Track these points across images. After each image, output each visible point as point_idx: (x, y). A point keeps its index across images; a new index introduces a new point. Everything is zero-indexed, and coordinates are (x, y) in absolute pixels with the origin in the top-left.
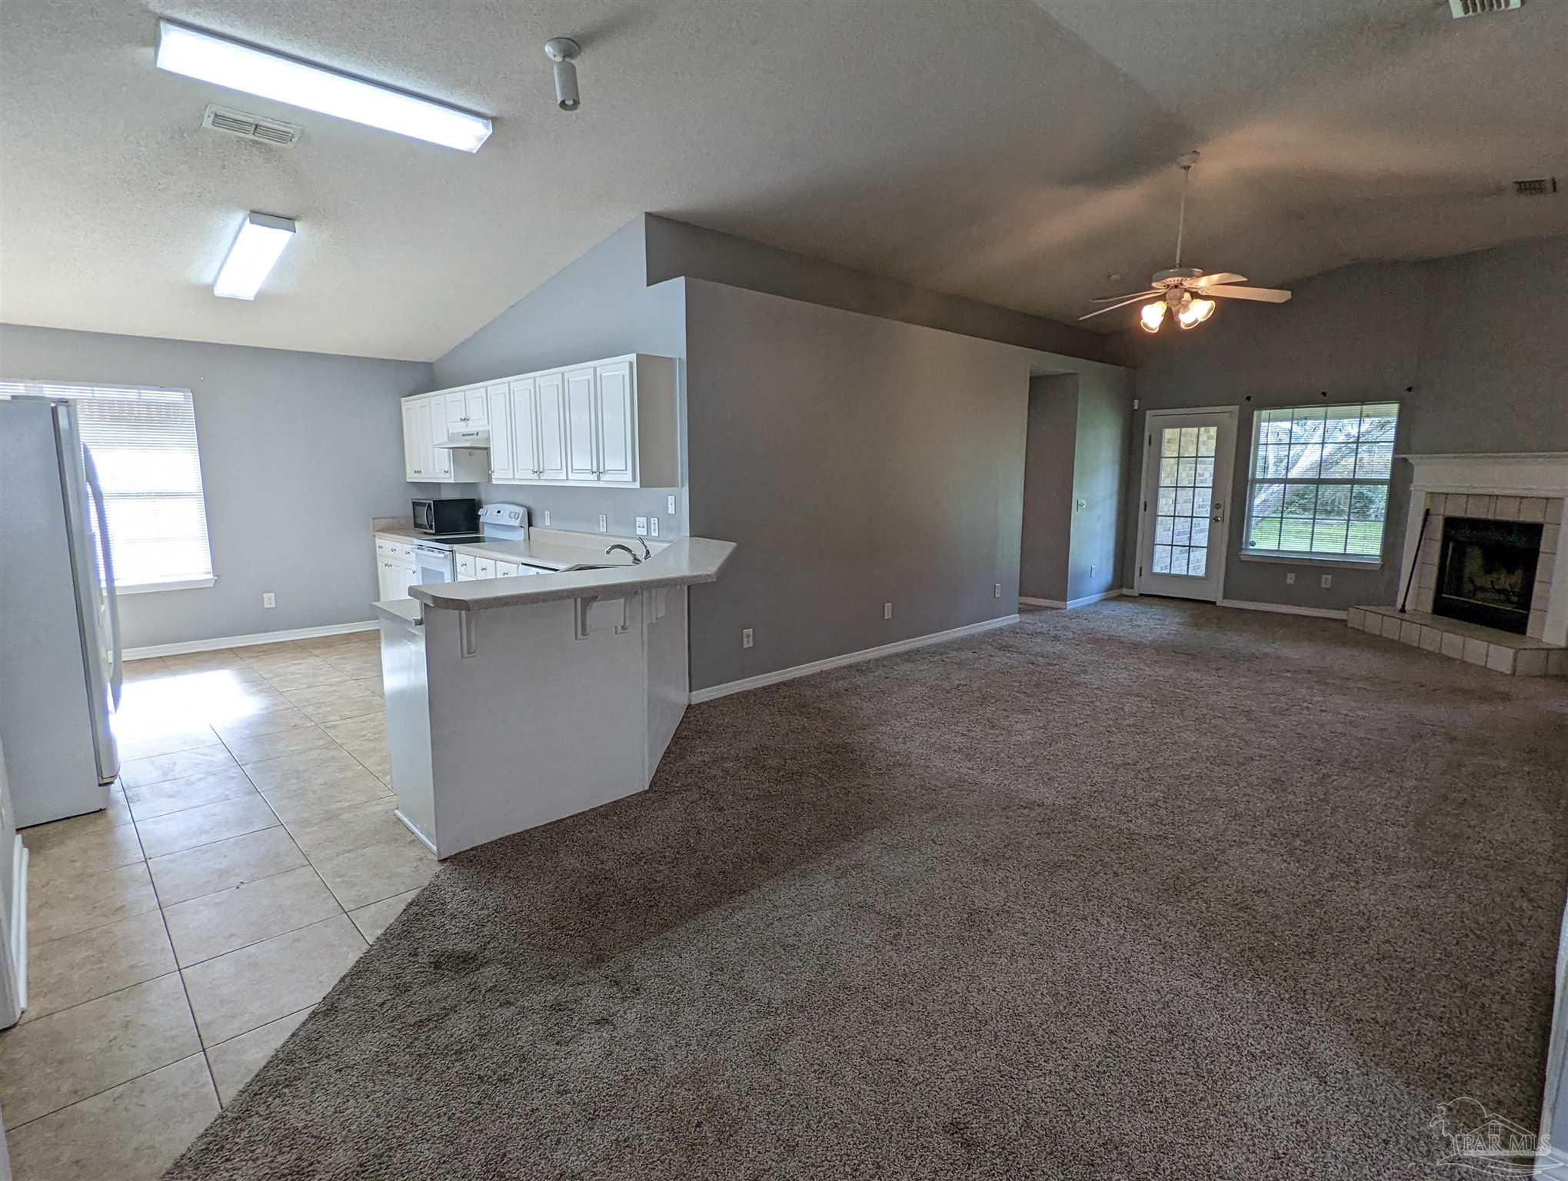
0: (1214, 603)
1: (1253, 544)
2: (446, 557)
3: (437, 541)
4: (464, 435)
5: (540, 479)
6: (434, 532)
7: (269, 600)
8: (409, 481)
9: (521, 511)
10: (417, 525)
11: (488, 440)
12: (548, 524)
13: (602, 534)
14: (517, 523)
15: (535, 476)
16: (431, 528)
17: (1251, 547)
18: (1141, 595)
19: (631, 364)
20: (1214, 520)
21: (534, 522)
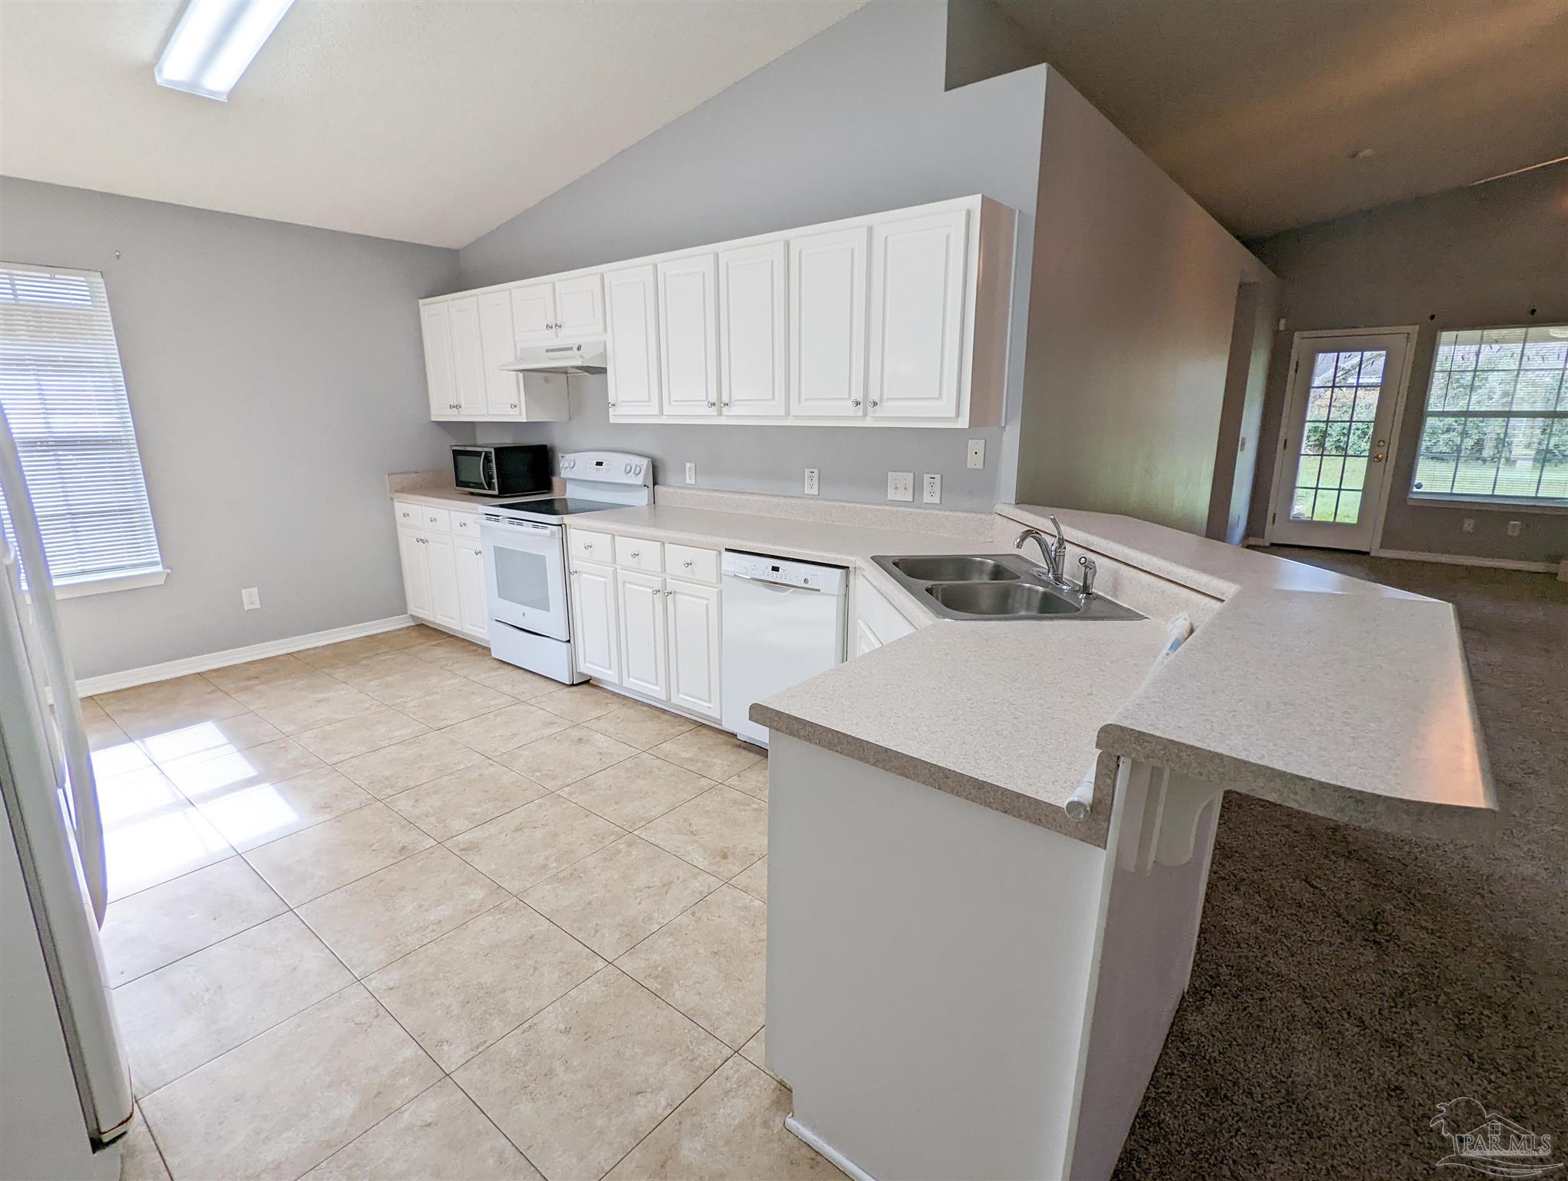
0: (1368, 553)
1: (1419, 486)
2: (553, 534)
3: (502, 506)
4: (547, 351)
5: (720, 414)
6: (496, 492)
7: (251, 599)
8: (433, 420)
9: (644, 463)
10: (460, 483)
11: (604, 355)
12: (690, 480)
13: (812, 497)
14: (639, 480)
15: (713, 411)
16: (490, 486)
17: (1415, 490)
18: (1273, 545)
19: (969, 213)
20: (1373, 459)
21: (660, 478)
